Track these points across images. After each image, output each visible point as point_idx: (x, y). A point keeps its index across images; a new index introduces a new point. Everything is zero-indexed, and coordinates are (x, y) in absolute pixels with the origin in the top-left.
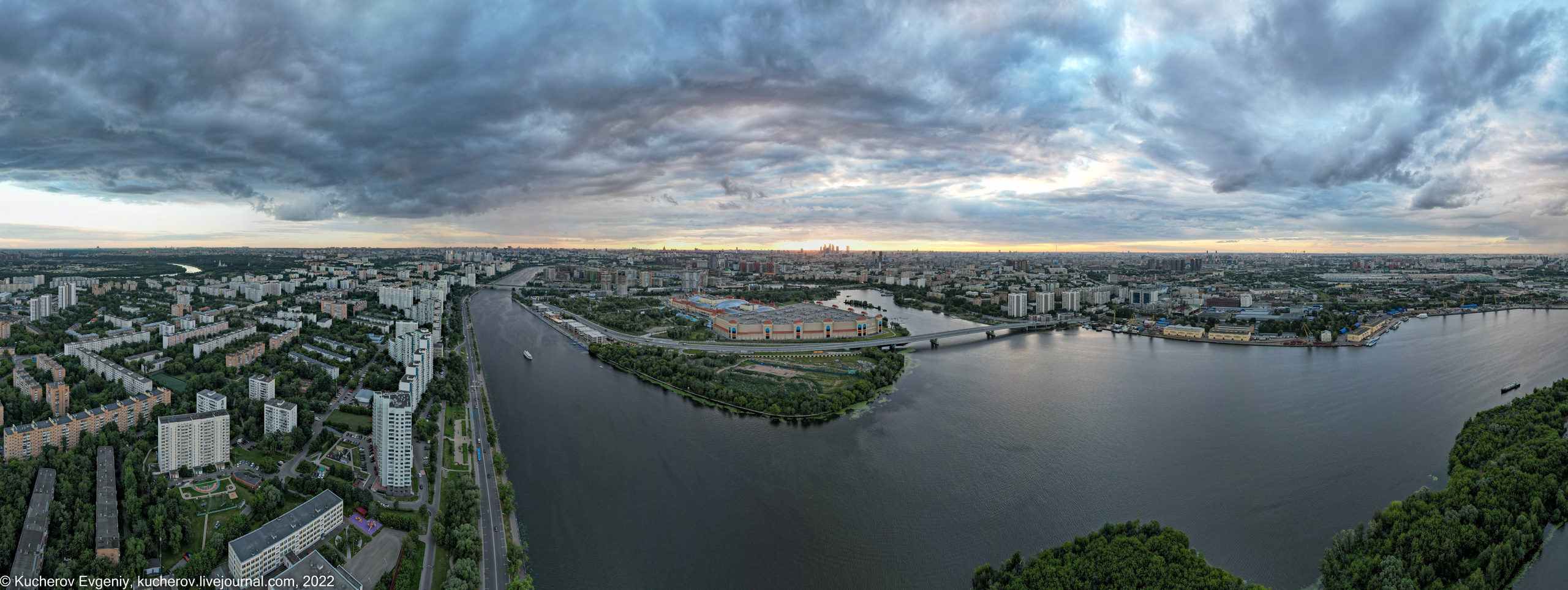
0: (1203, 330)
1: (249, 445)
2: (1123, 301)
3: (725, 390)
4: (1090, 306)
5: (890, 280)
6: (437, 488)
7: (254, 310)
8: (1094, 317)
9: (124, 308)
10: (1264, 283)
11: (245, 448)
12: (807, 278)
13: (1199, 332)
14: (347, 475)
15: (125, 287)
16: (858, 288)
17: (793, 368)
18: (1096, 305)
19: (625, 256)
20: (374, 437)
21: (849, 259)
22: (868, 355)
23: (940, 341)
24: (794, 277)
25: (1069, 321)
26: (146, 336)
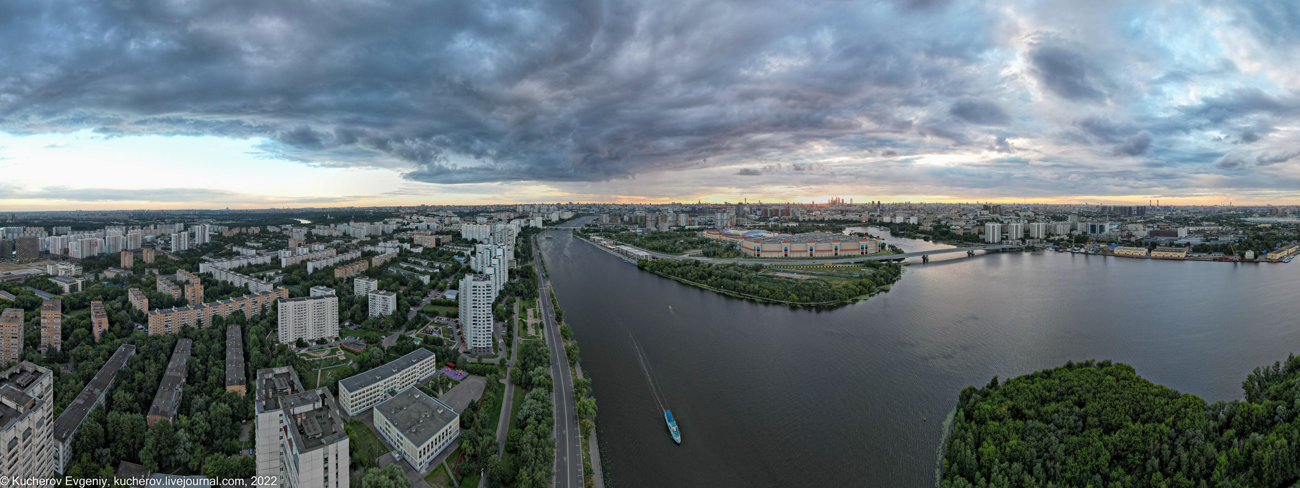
0: (1147, 250)
1: (355, 326)
2: (1081, 233)
3: (752, 286)
4: (1053, 235)
5: (887, 219)
6: (514, 349)
7: (359, 243)
8: (1056, 243)
9: (249, 244)
10: (1197, 223)
11: (352, 328)
12: (818, 219)
13: (1143, 251)
14: (439, 342)
15: (250, 231)
16: (860, 226)
17: (808, 274)
18: (1059, 235)
19: (666, 208)
20: (461, 320)
21: (852, 208)
22: (870, 265)
23: (931, 258)
24: (807, 218)
25: (1036, 245)
26: (267, 259)
